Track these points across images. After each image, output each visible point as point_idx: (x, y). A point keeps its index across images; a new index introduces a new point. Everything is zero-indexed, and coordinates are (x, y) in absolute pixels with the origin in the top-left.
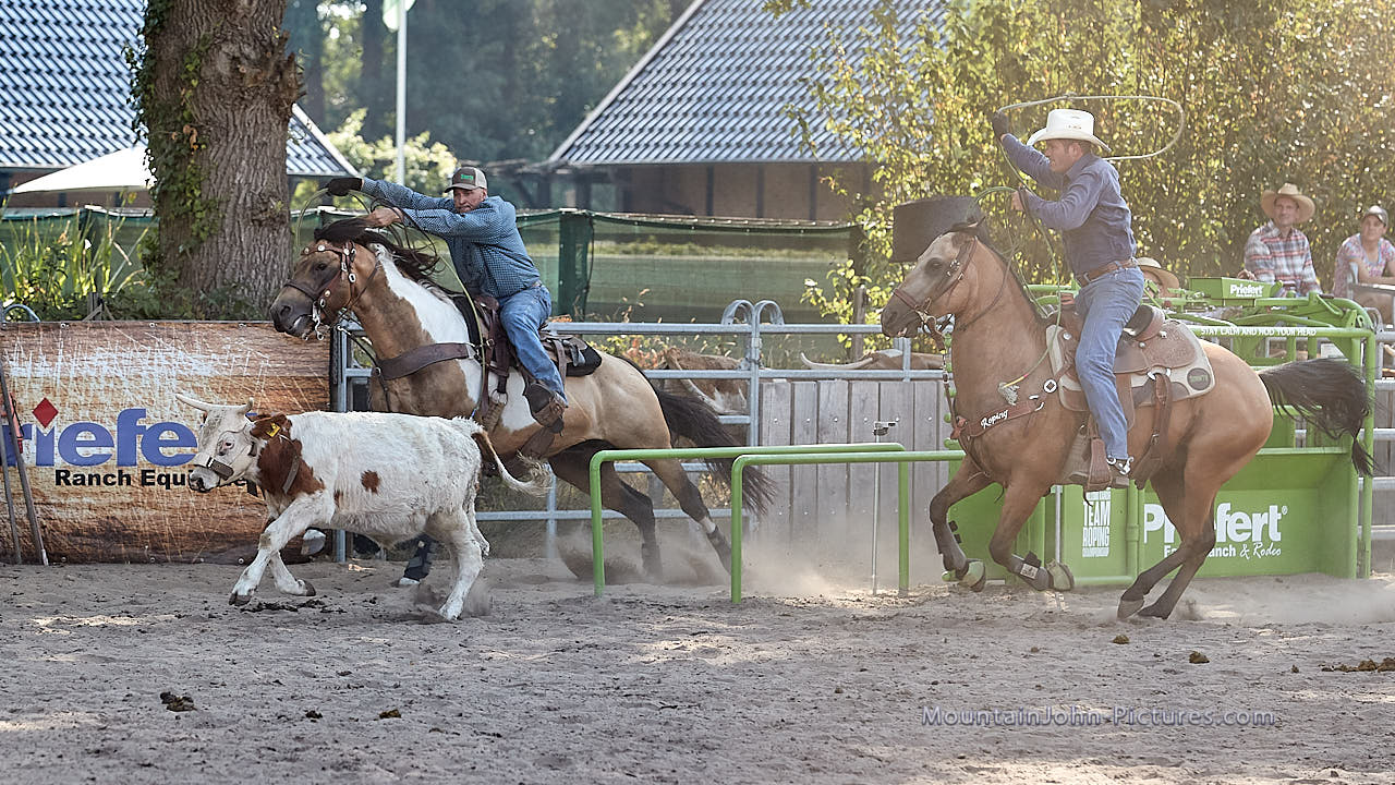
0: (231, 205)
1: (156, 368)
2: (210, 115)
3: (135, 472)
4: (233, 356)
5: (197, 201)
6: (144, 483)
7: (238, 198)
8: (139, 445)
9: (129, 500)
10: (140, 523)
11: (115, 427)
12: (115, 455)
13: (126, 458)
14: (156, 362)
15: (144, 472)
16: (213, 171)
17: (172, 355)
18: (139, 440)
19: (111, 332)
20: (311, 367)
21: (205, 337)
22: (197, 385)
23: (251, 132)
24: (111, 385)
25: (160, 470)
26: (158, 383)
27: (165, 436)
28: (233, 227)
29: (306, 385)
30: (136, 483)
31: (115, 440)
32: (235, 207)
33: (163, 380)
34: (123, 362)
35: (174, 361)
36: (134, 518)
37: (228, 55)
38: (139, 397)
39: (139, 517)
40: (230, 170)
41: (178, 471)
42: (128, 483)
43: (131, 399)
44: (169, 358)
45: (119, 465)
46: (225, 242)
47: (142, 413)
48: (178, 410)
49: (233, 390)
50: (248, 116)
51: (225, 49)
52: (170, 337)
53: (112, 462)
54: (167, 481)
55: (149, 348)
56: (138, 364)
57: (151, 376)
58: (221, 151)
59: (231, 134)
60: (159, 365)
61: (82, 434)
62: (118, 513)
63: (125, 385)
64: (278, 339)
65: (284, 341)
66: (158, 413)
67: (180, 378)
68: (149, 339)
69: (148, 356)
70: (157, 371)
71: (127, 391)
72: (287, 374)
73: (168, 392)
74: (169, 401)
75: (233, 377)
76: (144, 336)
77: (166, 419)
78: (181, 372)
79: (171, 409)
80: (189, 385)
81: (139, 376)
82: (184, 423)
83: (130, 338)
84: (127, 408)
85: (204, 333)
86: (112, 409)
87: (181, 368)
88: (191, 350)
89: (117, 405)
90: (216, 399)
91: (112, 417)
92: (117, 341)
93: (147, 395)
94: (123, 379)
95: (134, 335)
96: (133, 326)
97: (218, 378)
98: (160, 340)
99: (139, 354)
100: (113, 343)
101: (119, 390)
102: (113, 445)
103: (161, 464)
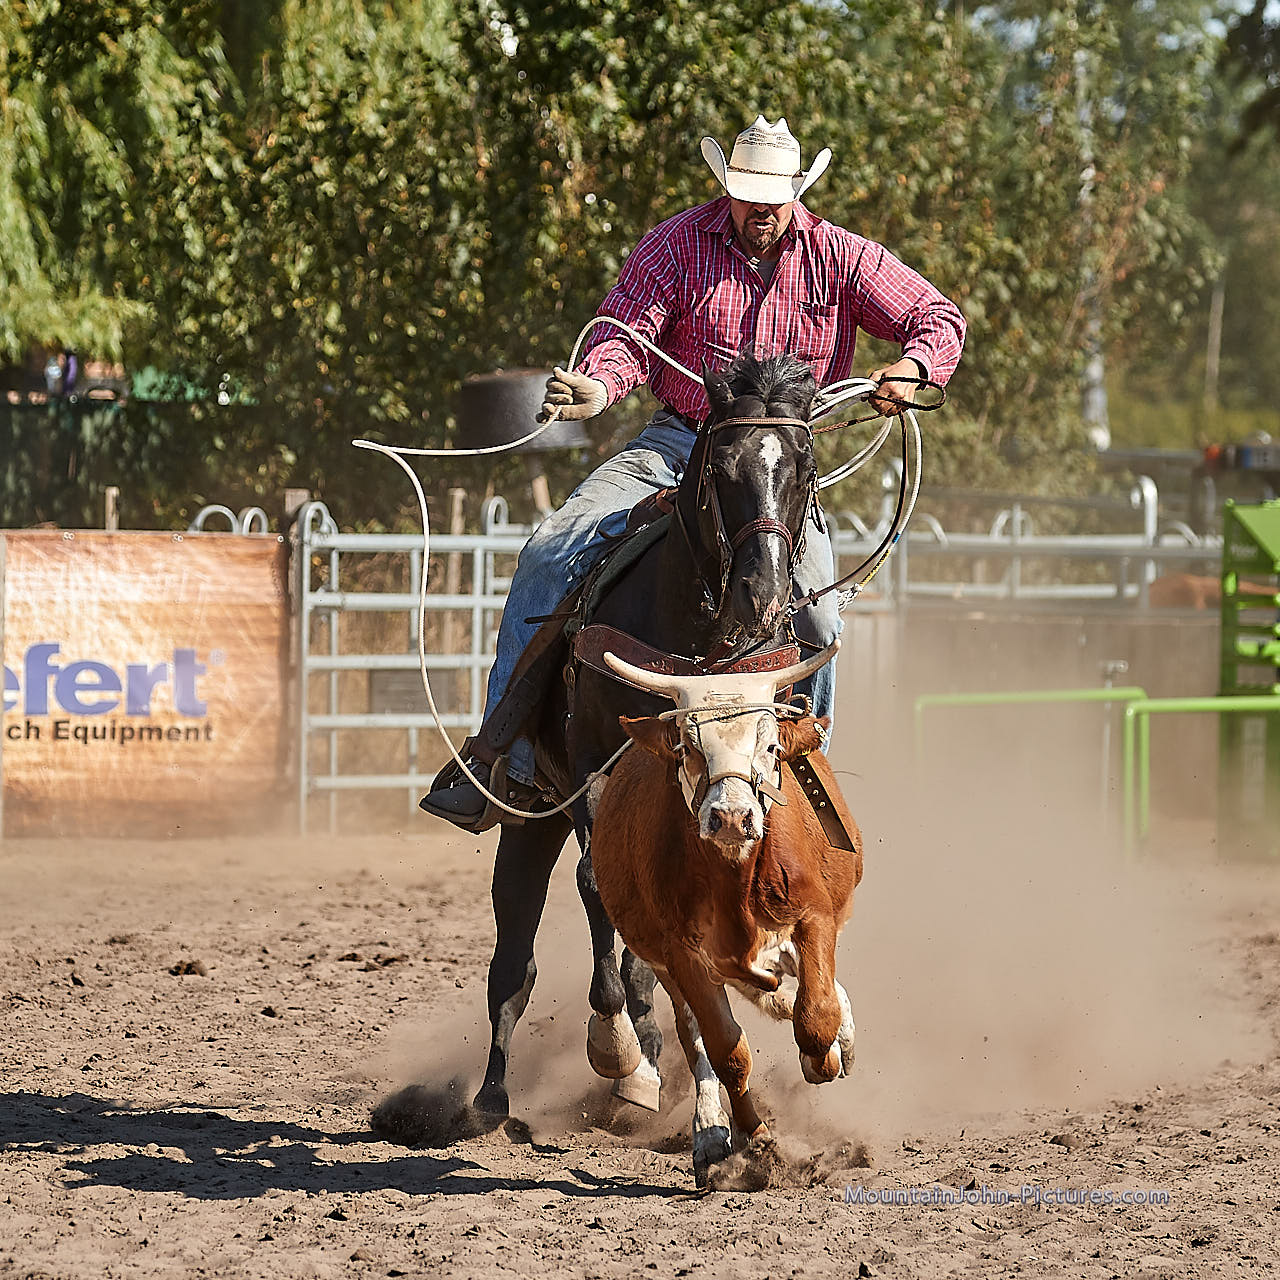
1: (72, 592)
3: (45, 723)
4: (168, 577)
6: (56, 736)
8: (51, 689)
9: (35, 758)
10: (50, 788)
11: (21, 667)
12: (22, 700)
13: (35, 704)
14: (72, 584)
15: (57, 723)
17: (91, 575)
18: (52, 681)
19: (14, 545)
20: (261, 591)
21: (133, 553)
22: (124, 612)
24: (18, 613)
25: (76, 721)
26: (75, 610)
27: (85, 677)
29: (260, 614)
30: (46, 737)
31: (22, 681)
33: (81, 607)
34: (32, 584)
35: (94, 583)
36: (42, 782)
38: (53, 629)
39: (49, 781)
41: (98, 721)
42: (37, 737)
43: (42, 630)
44: (88, 579)
45: (28, 712)
47: (55, 648)
48: (98, 644)
49: (167, 621)
52: (88, 552)
53: (19, 711)
54: (84, 735)
55: (62, 566)
56: (50, 588)
57: (68, 602)
60: (77, 588)
62: (22, 776)
63: (36, 611)
64: (219, 556)
65: (227, 559)
66: (76, 650)
67: (103, 604)
68: (63, 554)
69: (62, 575)
70: (74, 596)
71: (37, 621)
72: (234, 600)
73: (87, 623)
74: (88, 633)
75: (168, 604)
76: (55, 551)
77: (86, 657)
78: (105, 598)
79: (91, 643)
80: (114, 613)
81: (53, 602)
82: (107, 661)
83: (39, 553)
84: (36, 642)
85: (129, 548)
86: (18, 643)
87: (104, 591)
88: (114, 569)
89: (24, 638)
90: (146, 631)
91: (18, 654)
92: (23, 557)
93: (61, 625)
94: (32, 604)
95: (45, 549)
96: (43, 538)
97: (150, 604)
98: (75, 556)
99: (51, 574)
100: (19, 560)
101: (27, 619)
102: (18, 689)
103: (78, 712)
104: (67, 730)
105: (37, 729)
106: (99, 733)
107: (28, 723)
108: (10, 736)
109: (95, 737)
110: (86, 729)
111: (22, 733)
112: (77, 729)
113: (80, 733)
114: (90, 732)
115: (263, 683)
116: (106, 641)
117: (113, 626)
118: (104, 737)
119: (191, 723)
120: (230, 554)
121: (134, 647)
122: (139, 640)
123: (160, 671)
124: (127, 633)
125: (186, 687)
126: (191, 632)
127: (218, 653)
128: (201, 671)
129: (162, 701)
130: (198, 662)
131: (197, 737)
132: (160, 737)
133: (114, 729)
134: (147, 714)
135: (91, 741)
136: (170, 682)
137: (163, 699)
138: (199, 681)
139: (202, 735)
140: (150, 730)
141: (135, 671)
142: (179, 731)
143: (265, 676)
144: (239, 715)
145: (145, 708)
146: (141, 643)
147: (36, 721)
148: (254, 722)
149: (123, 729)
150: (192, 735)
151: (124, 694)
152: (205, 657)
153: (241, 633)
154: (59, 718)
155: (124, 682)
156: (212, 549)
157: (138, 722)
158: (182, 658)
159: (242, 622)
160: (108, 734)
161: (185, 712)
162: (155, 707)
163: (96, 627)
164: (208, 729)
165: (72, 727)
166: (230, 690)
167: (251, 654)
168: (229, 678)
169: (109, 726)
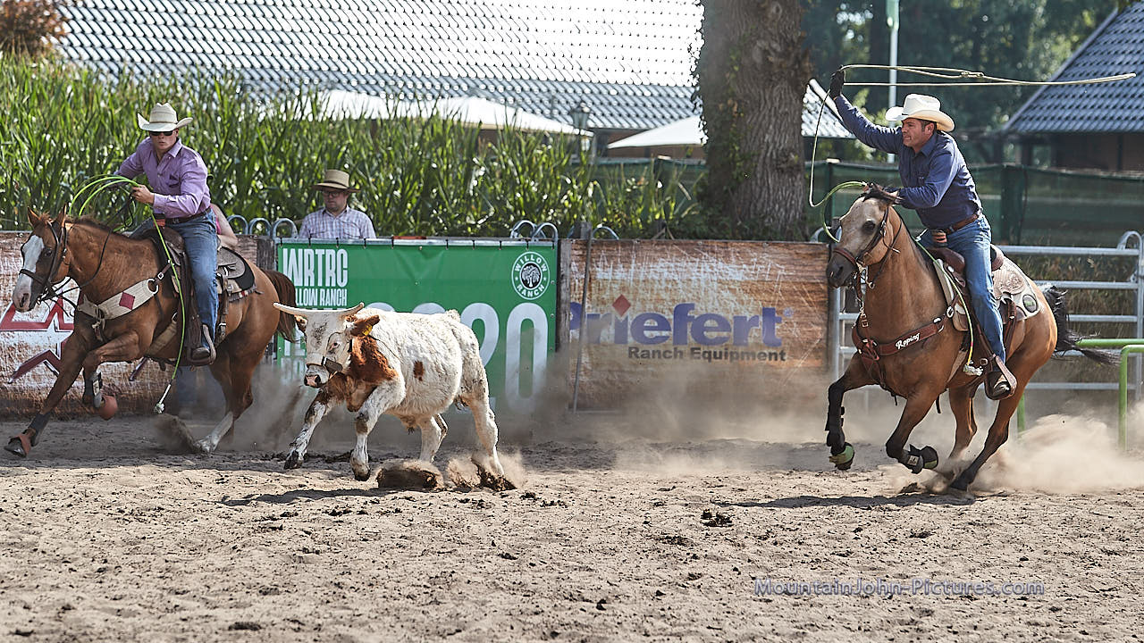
0: (762, 157)
1: (702, 274)
2: (747, 92)
3: (685, 349)
4: (759, 267)
5: (737, 155)
6: (692, 357)
7: (767, 152)
8: (689, 330)
11: (672, 317)
12: (672, 336)
13: (680, 338)
14: (702, 270)
15: (693, 349)
16: (749, 133)
17: (714, 265)
18: (689, 326)
19: (670, 248)
20: (815, 275)
21: (739, 252)
22: (732, 287)
23: (777, 104)
24: (670, 286)
25: (704, 348)
26: (703, 284)
27: (708, 323)
28: (763, 173)
29: (811, 288)
30: (686, 357)
31: (672, 326)
32: (765, 158)
33: (707, 283)
34: (678, 269)
35: (715, 270)
37: (760, 48)
38: (690, 295)
40: (761, 132)
41: (717, 349)
42: (681, 357)
43: (684, 296)
44: (711, 267)
45: (674, 344)
46: (756, 184)
47: (692, 306)
48: (718, 305)
49: (758, 291)
50: (775, 94)
51: (758, 44)
52: (713, 252)
53: (670, 342)
54: (709, 356)
55: (698, 260)
56: (689, 272)
57: (699, 280)
58: (755, 118)
59: (762, 106)
60: (705, 272)
61: (648, 321)
63: (680, 286)
64: (791, 254)
65: (795, 257)
66: (703, 307)
67: (720, 282)
68: (698, 253)
69: (697, 265)
70: (703, 276)
71: (681, 291)
72: (798, 280)
73: (710, 292)
74: (711, 298)
75: (758, 281)
76: (694, 251)
77: (709, 311)
78: (720, 277)
79: (713, 304)
80: (726, 287)
81: (690, 280)
82: (722, 314)
83: (684, 252)
84: (681, 303)
85: (738, 250)
86: (670, 303)
87: (721, 274)
88: (728, 262)
89: (673, 300)
90: (745, 297)
91: (670, 309)
92: (675, 255)
93: (695, 294)
94: (678, 282)
95: (687, 250)
96: (686, 244)
97: (747, 282)
98: (706, 254)
99: (690, 264)
100: (672, 256)
101: (675, 290)
102: (670, 330)
103: (705, 344)
104: (699, 353)
105: (681, 353)
106: (718, 356)
107: (675, 349)
108: (665, 357)
109: (715, 357)
110: (710, 352)
111: (672, 354)
112: (705, 352)
113: (707, 355)
114: (712, 356)
115: (815, 328)
116: (722, 302)
117: (726, 294)
118: (720, 358)
119: (773, 351)
120: (797, 254)
121: (738, 307)
122: (742, 302)
123: (754, 320)
124: (734, 299)
125: (769, 329)
126: (772, 298)
127: (789, 309)
128: (779, 321)
129: (755, 336)
130: (776, 315)
131: (776, 360)
132: (754, 359)
133: (726, 353)
134: (746, 345)
135: (713, 360)
136: (760, 327)
137: (755, 334)
138: (777, 326)
139: (779, 359)
140: (747, 353)
141: (739, 320)
142: (765, 354)
143: (817, 325)
144: (801, 346)
145: (745, 341)
146: (743, 304)
147: (681, 348)
148: (810, 350)
149: (731, 353)
150: (773, 357)
151: (732, 334)
152: (781, 312)
153: (803, 299)
154: (694, 346)
155: (732, 326)
156: (787, 251)
157: (740, 350)
158: (768, 313)
159: (803, 293)
160: (723, 357)
161: (769, 344)
162: (751, 341)
163: (716, 295)
164: (782, 354)
165: (702, 351)
166: (796, 332)
167: (809, 312)
168: (795, 324)
169: (723, 351)
